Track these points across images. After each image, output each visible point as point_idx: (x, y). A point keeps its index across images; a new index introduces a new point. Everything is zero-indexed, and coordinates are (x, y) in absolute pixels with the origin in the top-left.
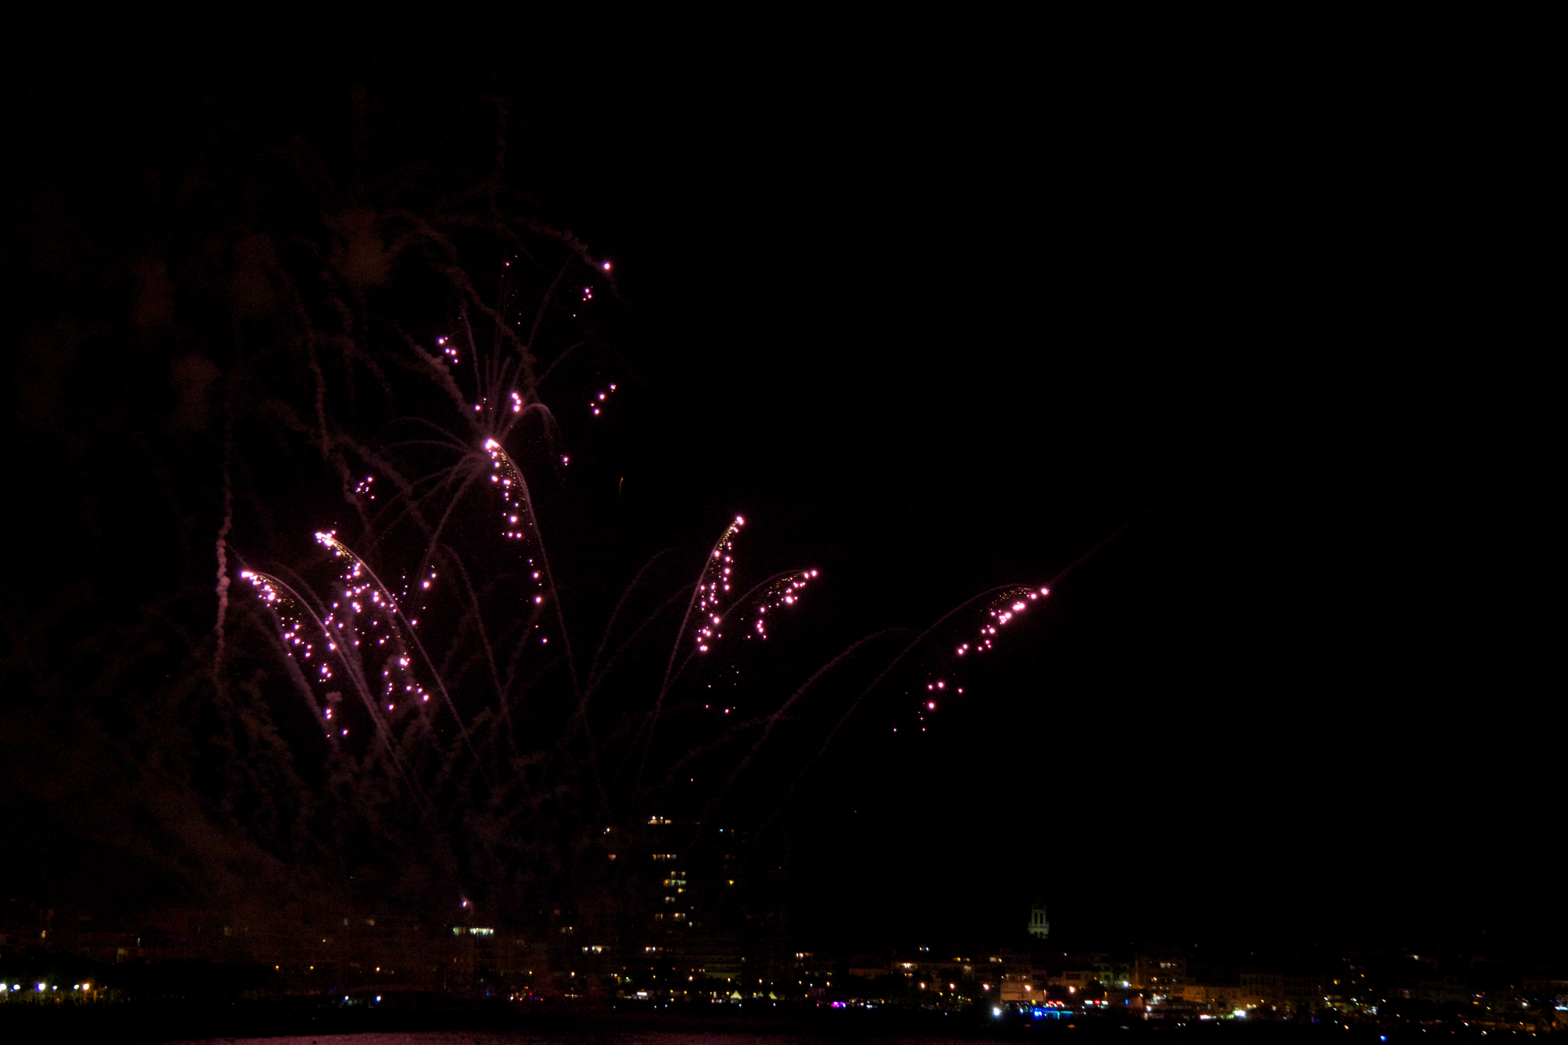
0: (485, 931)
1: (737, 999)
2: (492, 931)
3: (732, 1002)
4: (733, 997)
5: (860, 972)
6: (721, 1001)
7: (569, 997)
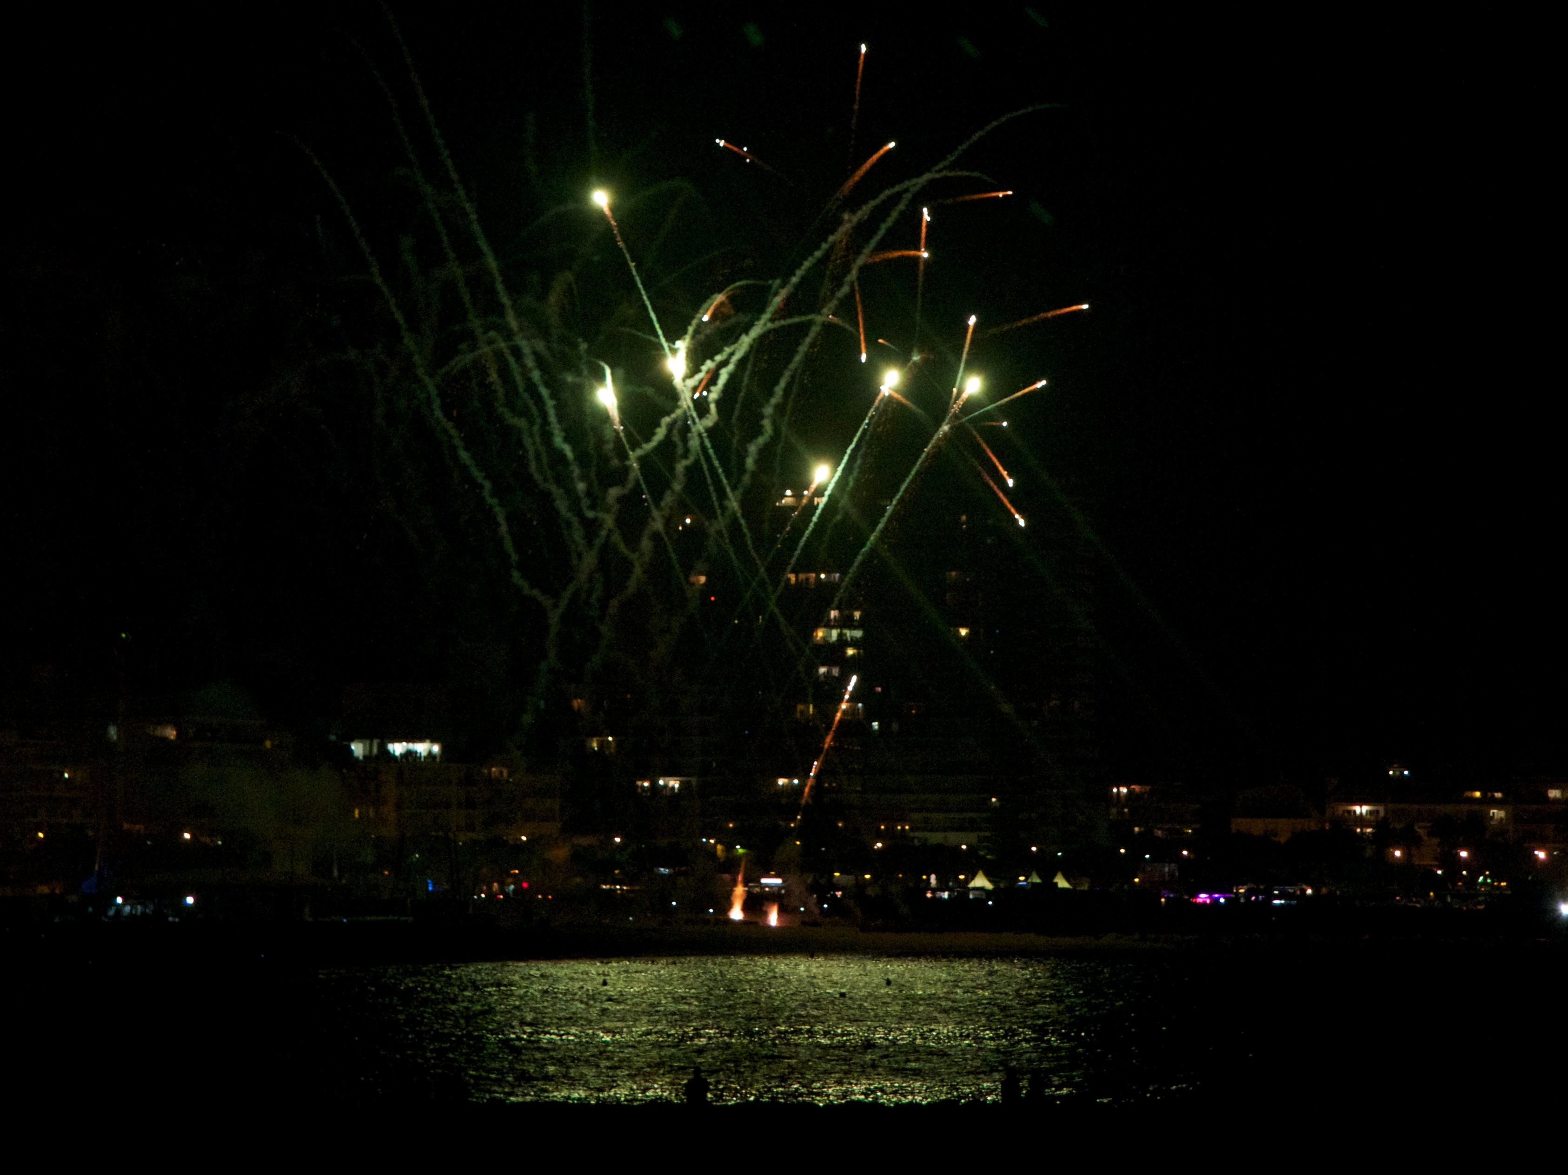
0: (422, 748)
1: (982, 889)
2: (436, 748)
3: (971, 896)
4: (972, 885)
5: (1257, 826)
6: (946, 895)
7: (610, 890)
